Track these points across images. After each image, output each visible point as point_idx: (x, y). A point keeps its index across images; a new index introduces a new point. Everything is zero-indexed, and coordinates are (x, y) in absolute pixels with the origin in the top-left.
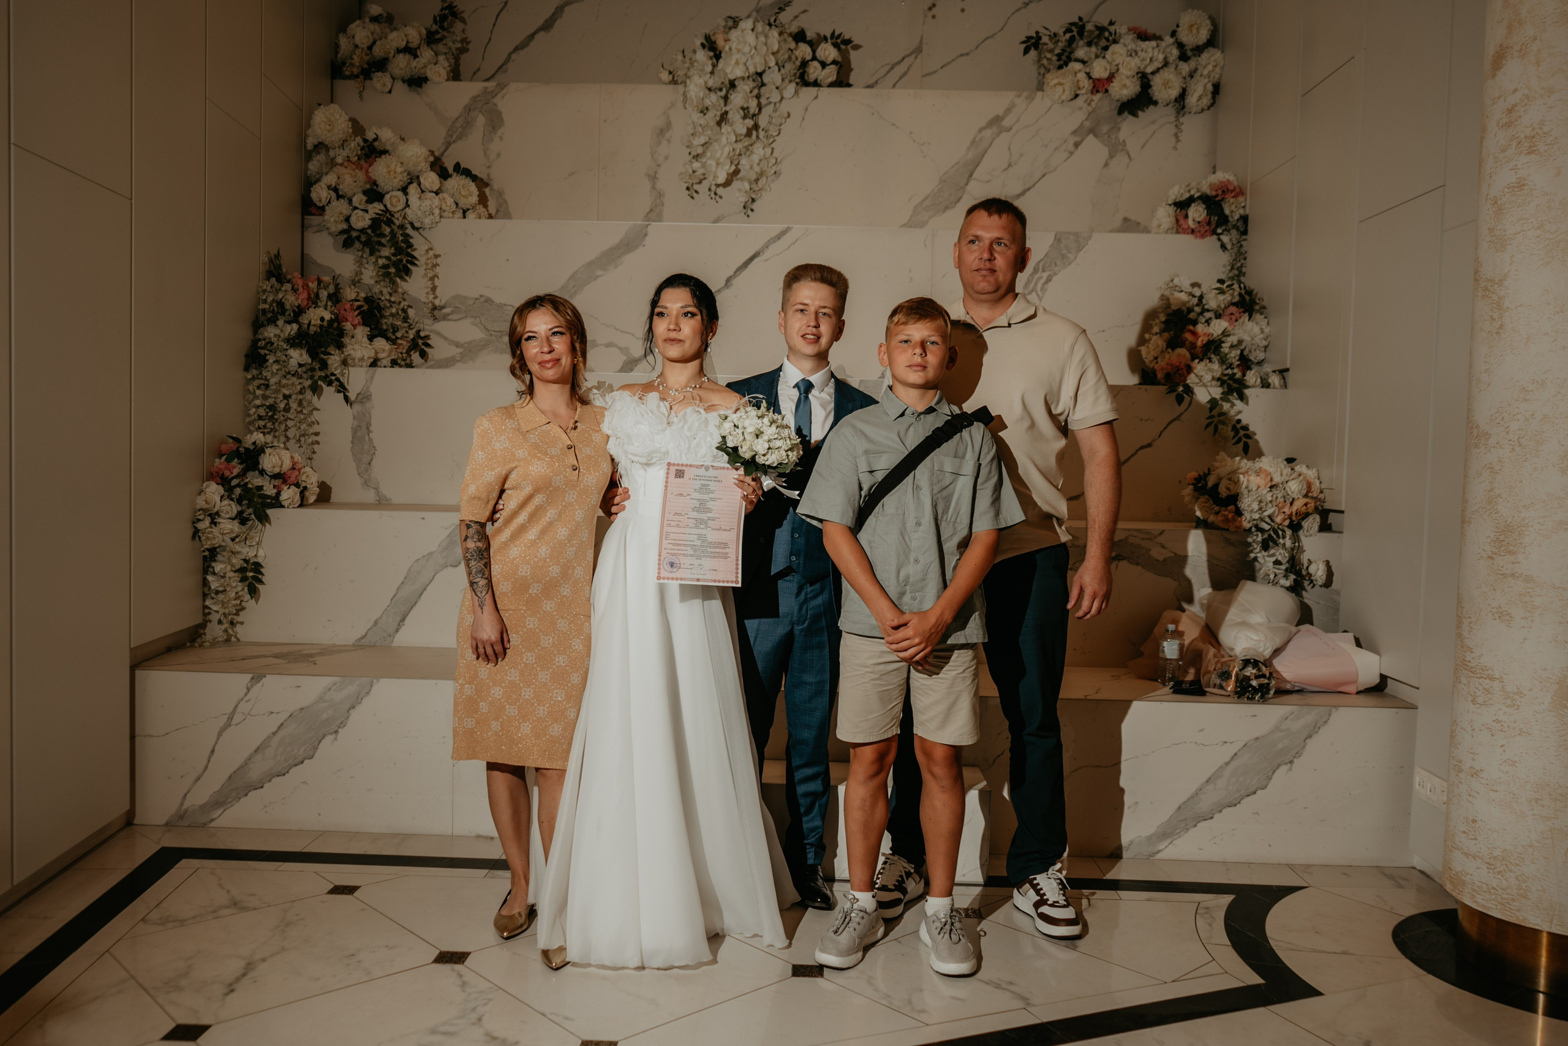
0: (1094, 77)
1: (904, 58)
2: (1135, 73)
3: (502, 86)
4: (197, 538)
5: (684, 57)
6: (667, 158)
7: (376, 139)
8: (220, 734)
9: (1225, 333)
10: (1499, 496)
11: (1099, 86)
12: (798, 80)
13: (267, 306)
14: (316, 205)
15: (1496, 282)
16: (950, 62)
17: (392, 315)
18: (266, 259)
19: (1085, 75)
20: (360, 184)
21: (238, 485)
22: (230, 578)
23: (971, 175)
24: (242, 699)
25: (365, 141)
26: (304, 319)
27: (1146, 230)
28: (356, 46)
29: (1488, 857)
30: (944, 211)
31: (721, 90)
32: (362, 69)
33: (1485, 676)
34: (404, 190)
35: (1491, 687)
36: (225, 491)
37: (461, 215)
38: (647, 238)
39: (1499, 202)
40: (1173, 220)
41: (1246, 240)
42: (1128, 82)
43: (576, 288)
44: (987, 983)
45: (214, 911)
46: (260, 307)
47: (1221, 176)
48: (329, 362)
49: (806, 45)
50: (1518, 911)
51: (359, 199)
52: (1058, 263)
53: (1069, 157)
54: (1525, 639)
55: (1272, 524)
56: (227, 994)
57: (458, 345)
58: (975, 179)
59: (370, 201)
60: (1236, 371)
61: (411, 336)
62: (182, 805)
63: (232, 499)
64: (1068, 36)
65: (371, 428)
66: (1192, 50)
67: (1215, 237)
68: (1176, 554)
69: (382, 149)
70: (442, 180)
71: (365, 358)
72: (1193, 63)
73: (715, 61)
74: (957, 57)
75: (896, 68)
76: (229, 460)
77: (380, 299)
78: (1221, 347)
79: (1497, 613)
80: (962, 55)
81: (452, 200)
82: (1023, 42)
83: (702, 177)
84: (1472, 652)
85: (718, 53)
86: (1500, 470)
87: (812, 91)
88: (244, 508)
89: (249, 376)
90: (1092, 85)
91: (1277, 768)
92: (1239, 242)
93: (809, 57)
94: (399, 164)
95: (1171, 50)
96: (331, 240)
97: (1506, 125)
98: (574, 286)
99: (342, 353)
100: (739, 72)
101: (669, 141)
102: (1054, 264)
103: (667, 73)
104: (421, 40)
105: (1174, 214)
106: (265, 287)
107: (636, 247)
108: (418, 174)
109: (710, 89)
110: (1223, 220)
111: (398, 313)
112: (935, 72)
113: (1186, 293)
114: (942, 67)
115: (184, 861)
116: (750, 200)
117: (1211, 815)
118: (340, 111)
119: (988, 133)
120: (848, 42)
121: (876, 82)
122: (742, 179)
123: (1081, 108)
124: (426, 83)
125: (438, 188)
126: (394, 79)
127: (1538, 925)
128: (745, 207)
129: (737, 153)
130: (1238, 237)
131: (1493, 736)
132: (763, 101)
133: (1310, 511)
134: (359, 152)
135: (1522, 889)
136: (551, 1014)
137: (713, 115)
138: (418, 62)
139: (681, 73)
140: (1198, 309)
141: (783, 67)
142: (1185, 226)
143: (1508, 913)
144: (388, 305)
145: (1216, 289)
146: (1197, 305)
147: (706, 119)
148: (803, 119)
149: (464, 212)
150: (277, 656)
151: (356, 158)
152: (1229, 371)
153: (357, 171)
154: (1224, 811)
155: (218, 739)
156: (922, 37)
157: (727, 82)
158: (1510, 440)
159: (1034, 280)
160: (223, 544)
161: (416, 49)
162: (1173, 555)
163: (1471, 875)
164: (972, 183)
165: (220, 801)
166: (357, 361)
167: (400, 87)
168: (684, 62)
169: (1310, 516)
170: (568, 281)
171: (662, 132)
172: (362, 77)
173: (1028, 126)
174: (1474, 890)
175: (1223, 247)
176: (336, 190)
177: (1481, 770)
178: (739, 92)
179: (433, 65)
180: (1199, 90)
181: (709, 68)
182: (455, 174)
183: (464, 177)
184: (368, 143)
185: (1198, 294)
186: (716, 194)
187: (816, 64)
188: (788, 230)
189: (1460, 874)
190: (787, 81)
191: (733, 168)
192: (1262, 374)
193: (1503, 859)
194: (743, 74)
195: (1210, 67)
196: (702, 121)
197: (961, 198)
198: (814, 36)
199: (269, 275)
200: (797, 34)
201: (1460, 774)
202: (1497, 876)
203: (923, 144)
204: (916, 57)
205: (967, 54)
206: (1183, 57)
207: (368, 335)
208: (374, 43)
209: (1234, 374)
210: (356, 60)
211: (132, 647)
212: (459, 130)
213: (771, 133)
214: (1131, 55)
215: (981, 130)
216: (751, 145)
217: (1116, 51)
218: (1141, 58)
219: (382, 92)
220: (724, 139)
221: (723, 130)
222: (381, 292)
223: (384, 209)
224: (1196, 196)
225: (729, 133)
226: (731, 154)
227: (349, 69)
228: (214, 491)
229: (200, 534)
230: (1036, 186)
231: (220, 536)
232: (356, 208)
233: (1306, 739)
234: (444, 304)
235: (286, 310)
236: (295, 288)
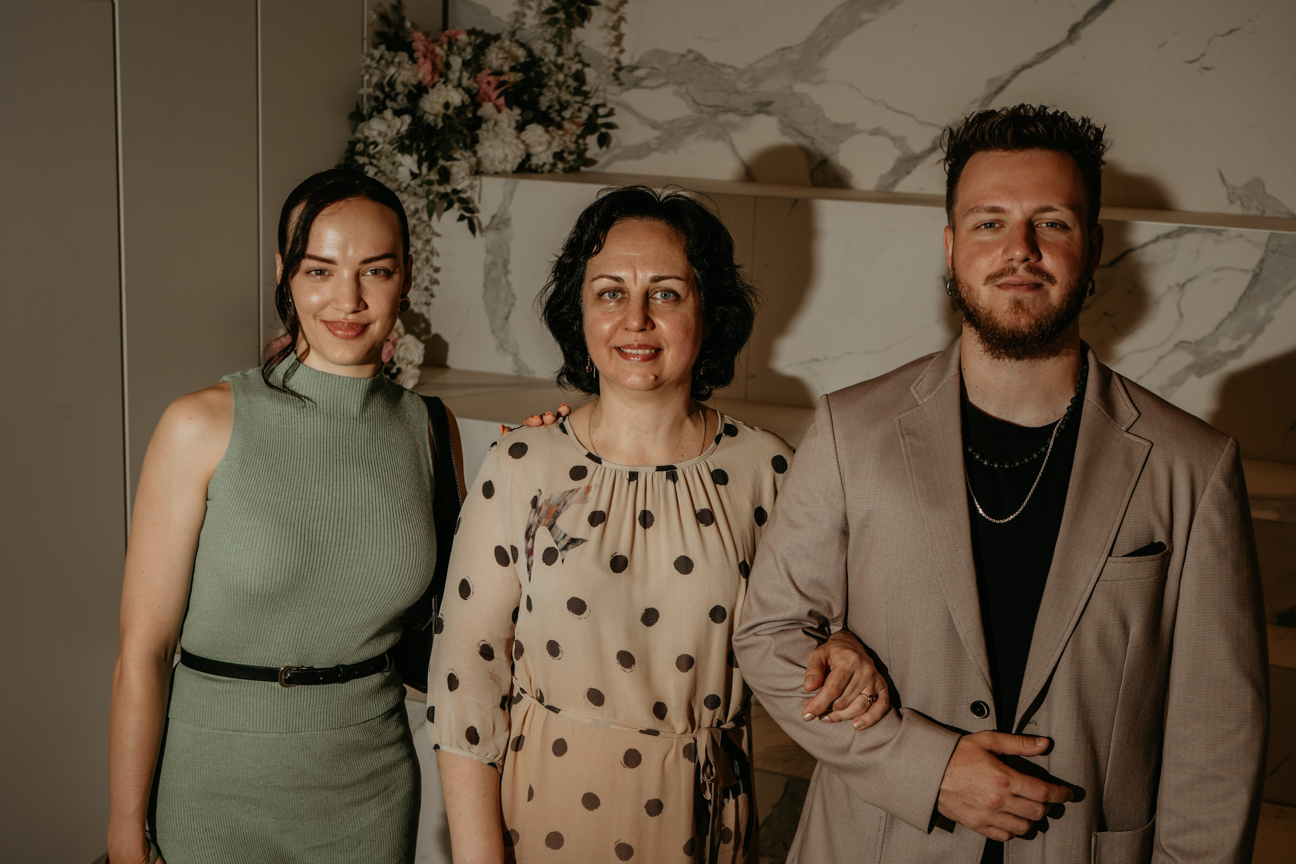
13: (371, 90)
17: (559, 85)
18: (374, 16)
26: (423, 106)
46: (361, 91)
48: (454, 170)
57: (654, 126)
61: (584, 116)
65: (511, 267)
71: (510, 158)
77: (542, 60)
98: (826, 38)
99: (475, 153)
106: (369, 61)
111: (565, 82)
144: (554, 68)
166: (497, 163)
199: (381, 37)
207: (517, 121)
222: (544, 50)
234: (634, 63)
235: (397, 94)
236: (416, 55)
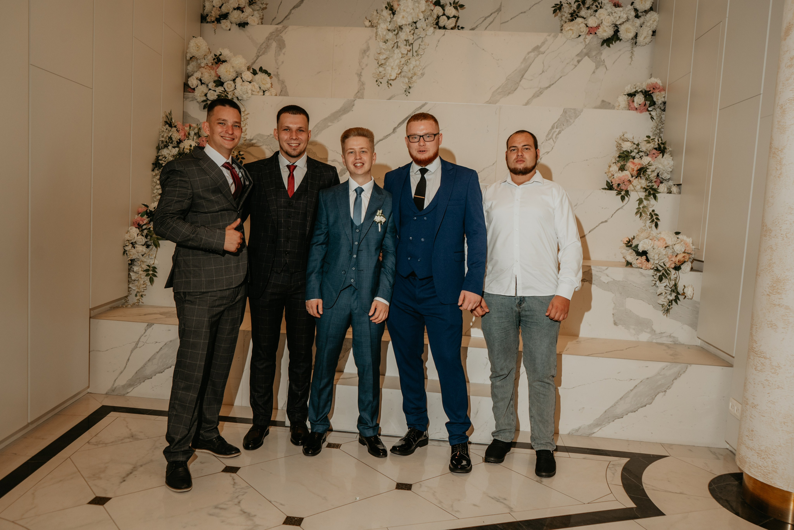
0: (589, 26)
1: (491, 14)
2: (611, 24)
3: (285, 27)
4: (125, 254)
5: (377, 13)
6: (367, 65)
7: (220, 55)
8: (132, 352)
9: (649, 164)
10: (774, 263)
11: (592, 31)
12: (435, 26)
13: (163, 139)
14: (191, 87)
15: (780, 150)
16: (516, 17)
18: (164, 115)
19: (585, 25)
20: (212, 77)
21: (145, 229)
22: (141, 274)
23: (522, 77)
24: (143, 335)
25: (215, 55)
26: (182, 146)
27: (613, 107)
28: (214, 6)
29: (758, 450)
30: (508, 95)
31: (395, 31)
32: (216, 18)
33: (762, 356)
34: (234, 80)
35: (765, 362)
36: (140, 232)
37: (262, 93)
38: (354, 107)
39: (784, 107)
40: (627, 103)
41: (664, 114)
42: (607, 29)
43: (318, 132)
44: (493, 498)
45: (122, 440)
46: (160, 139)
47: (654, 80)
49: (440, 7)
50: (772, 479)
51: (212, 85)
52: (565, 124)
53: (574, 68)
54: (783, 339)
55: (664, 267)
56: (121, 482)
58: (524, 79)
59: (217, 86)
60: (653, 184)
62: (113, 385)
63: (143, 236)
64: (577, 4)
66: (642, 12)
67: (648, 113)
68: (614, 280)
69: (224, 59)
70: (252, 75)
72: (642, 19)
73: (392, 16)
74: (519, 14)
75: (487, 19)
76: (142, 216)
78: (647, 171)
79: (770, 324)
80: (522, 13)
81: (258, 86)
82: (553, 7)
83: (383, 75)
84: (756, 343)
85: (394, 11)
86: (776, 249)
87: (442, 31)
88: (148, 240)
89: (154, 174)
90: (588, 30)
91: (658, 394)
92: (660, 115)
93: (441, 14)
94: (232, 68)
95: (631, 12)
96: (198, 105)
97: (789, 66)
98: (317, 130)
100: (403, 22)
101: (368, 56)
102: (562, 125)
103: (369, 21)
104: (246, 3)
105: (627, 100)
106: (163, 130)
107: (349, 111)
108: (241, 72)
109: (389, 30)
110: (653, 103)
112: (508, 21)
113: (630, 142)
114: (511, 19)
115: (112, 413)
116: (409, 87)
117: (622, 416)
118: (203, 40)
119: (532, 54)
120: (462, 6)
121: (477, 26)
122: (404, 77)
123: (582, 42)
124: (247, 25)
125: (250, 80)
126: (231, 23)
127: (781, 487)
128: (405, 91)
129: (402, 63)
130: (660, 113)
131: (764, 387)
132: (416, 37)
133: (686, 260)
134: (212, 61)
135: (774, 468)
136: (274, 502)
137: (390, 44)
138: (244, 15)
139: (375, 21)
140: (636, 151)
141: (428, 19)
142: (633, 107)
143: (766, 479)
145: (646, 141)
146: (636, 149)
147: (386, 46)
148: (437, 46)
149: (264, 92)
150: (161, 314)
151: (211, 64)
152: (650, 184)
153: (211, 70)
154: (629, 414)
155: (131, 354)
156: (501, 3)
157: (398, 27)
158: (782, 234)
159: (552, 133)
160: (138, 257)
161: (243, 8)
162: (613, 280)
163: (749, 458)
164: (523, 81)
165: (132, 384)
167: (235, 28)
168: (377, 16)
169: (686, 263)
170: (314, 128)
171: (365, 52)
172: (216, 22)
173: (554, 51)
174: (750, 466)
175: (652, 118)
176: (201, 80)
177: (757, 405)
178: (404, 32)
179: (251, 17)
180: (645, 34)
181: (389, 20)
182: (259, 73)
183: (264, 74)
184: (217, 57)
185: (636, 143)
186: (391, 84)
187: (444, 17)
188: (426, 104)
189: (744, 457)
190: (429, 26)
191: (400, 71)
192: (668, 186)
193: (766, 452)
194: (406, 23)
195: (651, 22)
196: (385, 47)
197: (517, 88)
198: (445, 2)
199: (166, 123)
200: (435, 2)
201: (747, 406)
202: (762, 460)
203: (499, 60)
204: (498, 14)
205: (525, 12)
206: (637, 16)
208: (222, 5)
209: (653, 186)
210: (213, 14)
211: (90, 308)
212: (263, 50)
213: (420, 53)
214: (609, 15)
215: (529, 53)
216: (409, 59)
217: (601, 12)
218: (614, 16)
219: (226, 30)
220: (395, 56)
221: (395, 52)
223: (223, 90)
224: (639, 91)
225: (398, 53)
226: (399, 64)
227: (210, 18)
228: (134, 231)
229: (127, 252)
230: (556, 83)
231: (137, 253)
232: (210, 89)
233: (674, 380)
234: (251, 138)
235: (173, 141)
236: (178, 130)
